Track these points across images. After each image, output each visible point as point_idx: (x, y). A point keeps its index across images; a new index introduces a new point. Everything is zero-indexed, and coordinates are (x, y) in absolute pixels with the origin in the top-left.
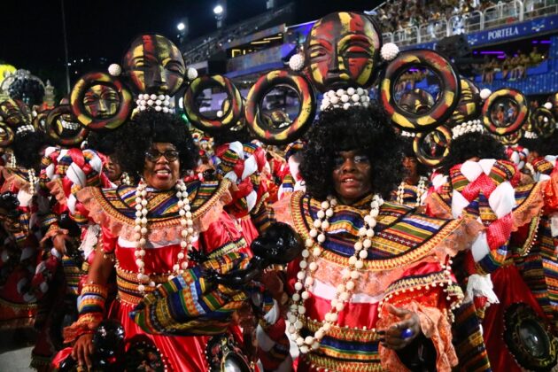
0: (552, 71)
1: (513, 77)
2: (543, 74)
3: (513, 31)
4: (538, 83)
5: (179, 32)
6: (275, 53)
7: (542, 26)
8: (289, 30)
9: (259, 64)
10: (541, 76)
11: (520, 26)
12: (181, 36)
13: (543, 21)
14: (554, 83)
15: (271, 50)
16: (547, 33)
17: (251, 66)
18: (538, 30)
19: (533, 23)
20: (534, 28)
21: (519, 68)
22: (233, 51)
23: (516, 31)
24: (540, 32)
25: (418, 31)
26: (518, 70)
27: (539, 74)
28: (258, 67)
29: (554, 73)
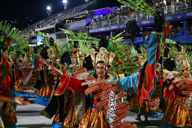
0: (184, 35)
1: (170, 37)
2: (181, 36)
3: (170, 18)
4: (179, 39)
5: (48, 11)
6: (83, 22)
7: (181, 16)
8: (89, 12)
9: (77, 27)
10: (180, 37)
11: (173, 16)
12: (48, 12)
13: (181, 14)
14: (185, 40)
15: (82, 21)
16: (182, 19)
17: (73, 27)
18: (179, 18)
19: (177, 15)
20: (177, 17)
21: (172, 33)
22: (67, 20)
23: (172, 18)
24: (180, 19)
25: (136, 16)
26: (172, 34)
27: (180, 36)
28: (76, 28)
29: (185, 36)
